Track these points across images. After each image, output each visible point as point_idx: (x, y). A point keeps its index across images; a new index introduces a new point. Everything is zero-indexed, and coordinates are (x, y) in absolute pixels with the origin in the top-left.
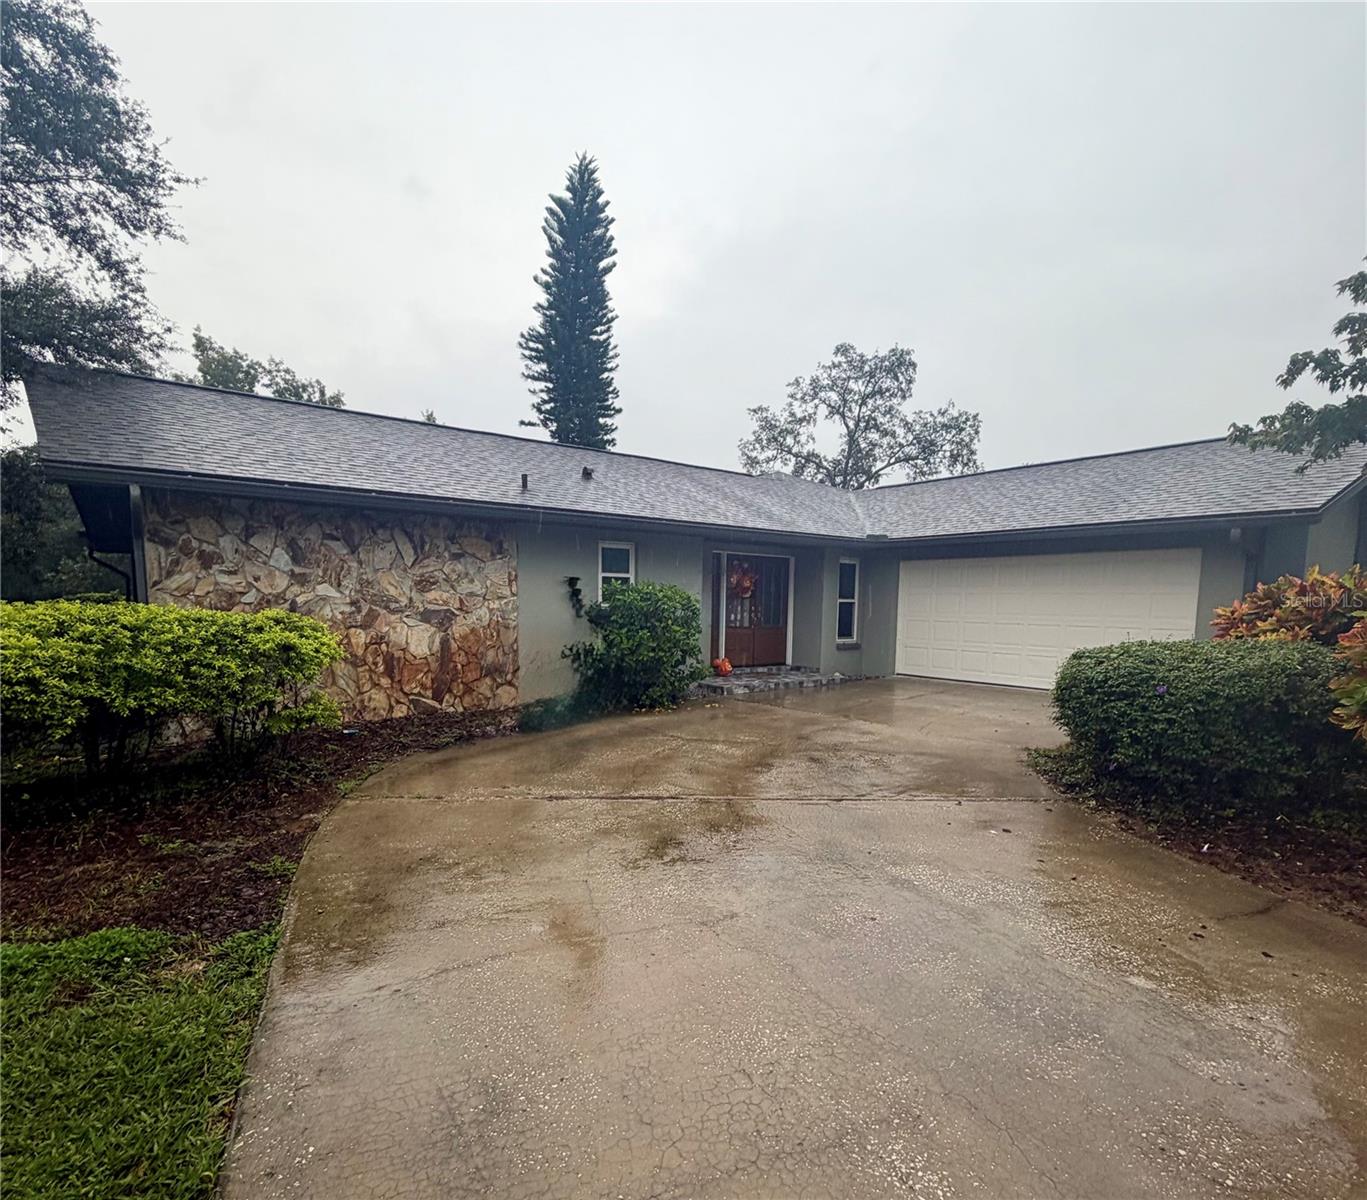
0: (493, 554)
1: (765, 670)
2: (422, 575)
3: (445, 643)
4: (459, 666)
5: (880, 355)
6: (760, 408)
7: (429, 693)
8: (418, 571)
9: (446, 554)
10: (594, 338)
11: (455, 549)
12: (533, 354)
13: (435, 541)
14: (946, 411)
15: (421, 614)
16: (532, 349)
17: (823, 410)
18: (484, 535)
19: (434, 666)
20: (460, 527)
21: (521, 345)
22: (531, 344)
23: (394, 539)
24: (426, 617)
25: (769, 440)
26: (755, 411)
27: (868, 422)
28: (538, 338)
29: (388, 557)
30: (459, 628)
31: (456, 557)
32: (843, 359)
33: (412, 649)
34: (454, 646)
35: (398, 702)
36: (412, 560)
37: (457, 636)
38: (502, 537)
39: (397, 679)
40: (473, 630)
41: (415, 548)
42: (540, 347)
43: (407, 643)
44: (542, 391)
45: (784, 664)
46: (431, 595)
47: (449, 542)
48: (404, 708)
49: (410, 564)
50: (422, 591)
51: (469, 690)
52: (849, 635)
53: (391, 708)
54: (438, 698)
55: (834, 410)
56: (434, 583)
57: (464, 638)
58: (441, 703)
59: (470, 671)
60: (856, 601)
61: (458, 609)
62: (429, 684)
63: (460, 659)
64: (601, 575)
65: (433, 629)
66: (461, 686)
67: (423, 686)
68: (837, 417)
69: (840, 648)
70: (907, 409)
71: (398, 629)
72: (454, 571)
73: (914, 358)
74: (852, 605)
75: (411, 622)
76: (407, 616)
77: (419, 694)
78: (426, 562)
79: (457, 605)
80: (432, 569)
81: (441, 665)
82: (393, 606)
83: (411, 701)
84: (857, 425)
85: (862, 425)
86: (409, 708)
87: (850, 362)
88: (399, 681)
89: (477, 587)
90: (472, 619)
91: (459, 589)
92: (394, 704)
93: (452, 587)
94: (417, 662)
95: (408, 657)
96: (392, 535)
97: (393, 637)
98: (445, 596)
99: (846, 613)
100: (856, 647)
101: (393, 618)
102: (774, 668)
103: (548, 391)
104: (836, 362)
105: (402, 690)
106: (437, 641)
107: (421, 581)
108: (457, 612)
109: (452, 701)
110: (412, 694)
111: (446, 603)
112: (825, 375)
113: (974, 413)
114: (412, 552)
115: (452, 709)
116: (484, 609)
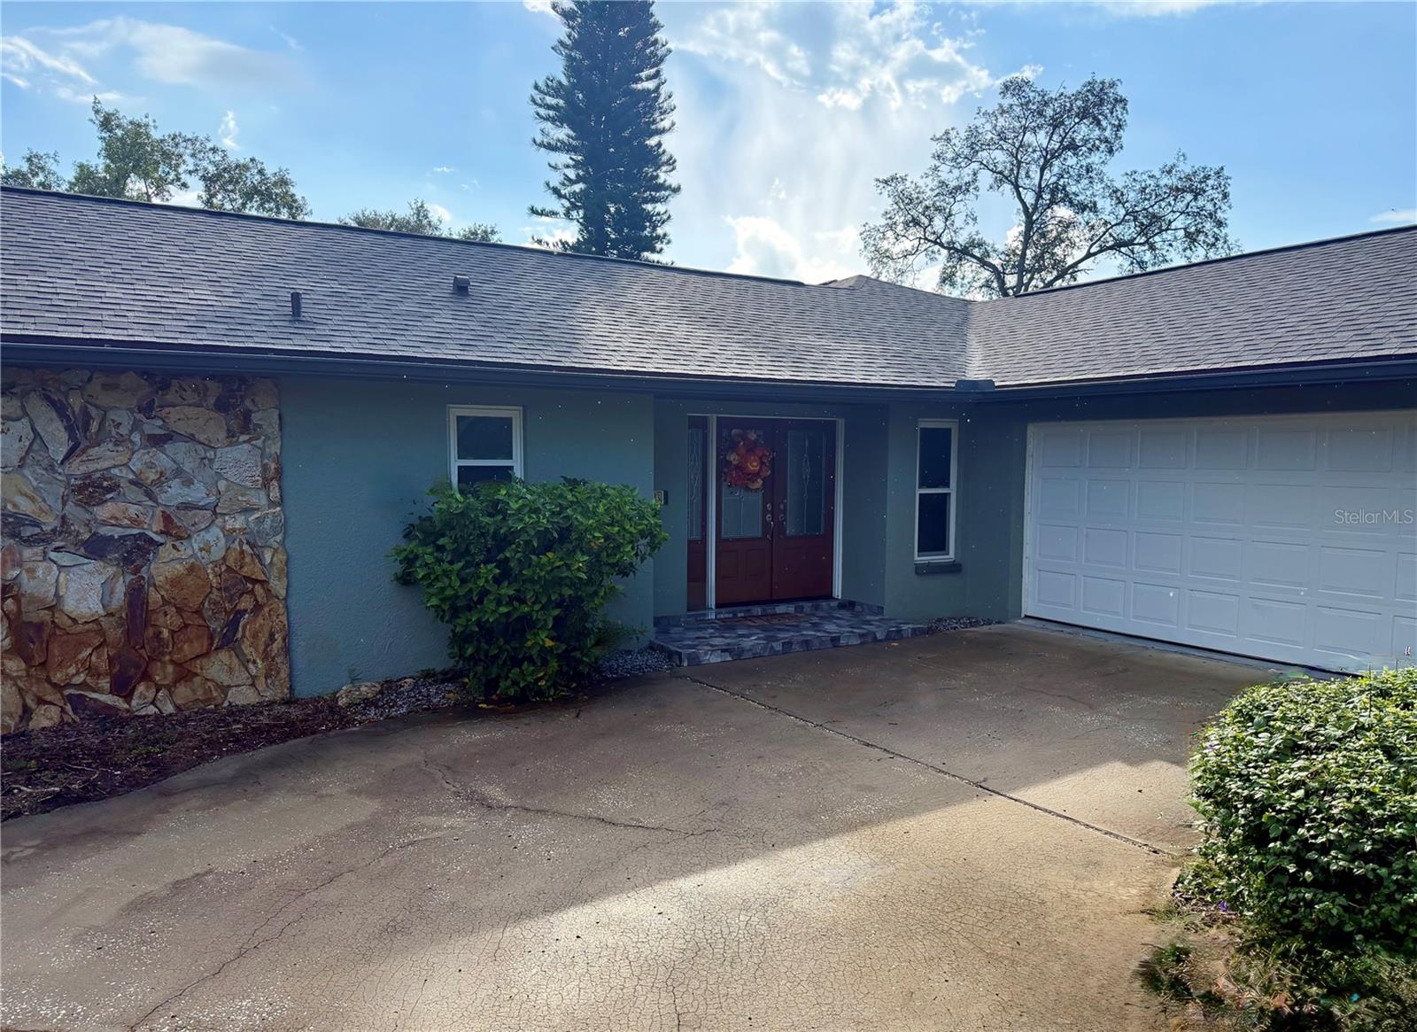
0: (231, 434)
1: (791, 609)
2: (88, 476)
3: (136, 595)
4: (166, 634)
5: (1069, 92)
6: (893, 178)
7: (105, 683)
8: (78, 468)
9: (136, 438)
10: (640, 86)
11: (154, 427)
12: (552, 113)
13: (112, 415)
14: (1174, 166)
15: (85, 544)
16: (549, 107)
17: (986, 178)
18: (212, 401)
19: (115, 634)
20: (165, 387)
21: (534, 101)
22: (550, 100)
23: (26, 414)
24: (96, 548)
25: (906, 224)
26: (886, 182)
27: (1053, 192)
28: (557, 90)
29: (17, 445)
30: (165, 566)
31: (157, 441)
32: (1015, 101)
33: (70, 605)
34: (154, 597)
35: (41, 701)
36: (64, 450)
37: (159, 580)
38: (248, 403)
39: (38, 660)
40: (192, 569)
41: (70, 429)
42: (561, 102)
43: (56, 595)
44: (568, 166)
45: (829, 597)
46: (103, 512)
47: (140, 416)
48: (54, 712)
49: (61, 458)
50: (86, 503)
51: (185, 674)
52: (941, 546)
53: (27, 713)
54: (123, 687)
55: (1002, 177)
56: (109, 490)
57: (175, 582)
58: (128, 697)
59: (190, 641)
60: (952, 490)
61: (162, 533)
62: (104, 666)
63: (167, 623)
64: (455, 463)
65: (111, 570)
66: (170, 668)
67: (92, 670)
68: (1007, 187)
69: (923, 571)
70: (1115, 170)
71: (40, 573)
72: (151, 466)
73: (1121, 91)
74: (945, 497)
75: (64, 559)
76: (57, 550)
77: (83, 685)
78: (94, 452)
79: (158, 525)
80: (106, 464)
81: (128, 633)
82: (27, 532)
83: (70, 698)
84: (1039, 196)
85: (1047, 196)
86: (63, 710)
87: (1023, 105)
88: (43, 664)
89: (197, 494)
90: (187, 550)
91: (162, 498)
92: (31, 703)
93: (150, 495)
94: (79, 628)
95: (62, 620)
96: (23, 407)
97: (28, 585)
98: (133, 510)
99: (934, 513)
100: (954, 568)
101: (27, 553)
102: (807, 606)
103: (577, 165)
104: (1006, 106)
105: (48, 680)
106: (120, 589)
107: (85, 486)
108: (157, 538)
109: (150, 695)
110: (69, 685)
111: (135, 522)
112: (988, 126)
113: (1217, 167)
114: (64, 435)
115: (152, 710)
116: (215, 531)
